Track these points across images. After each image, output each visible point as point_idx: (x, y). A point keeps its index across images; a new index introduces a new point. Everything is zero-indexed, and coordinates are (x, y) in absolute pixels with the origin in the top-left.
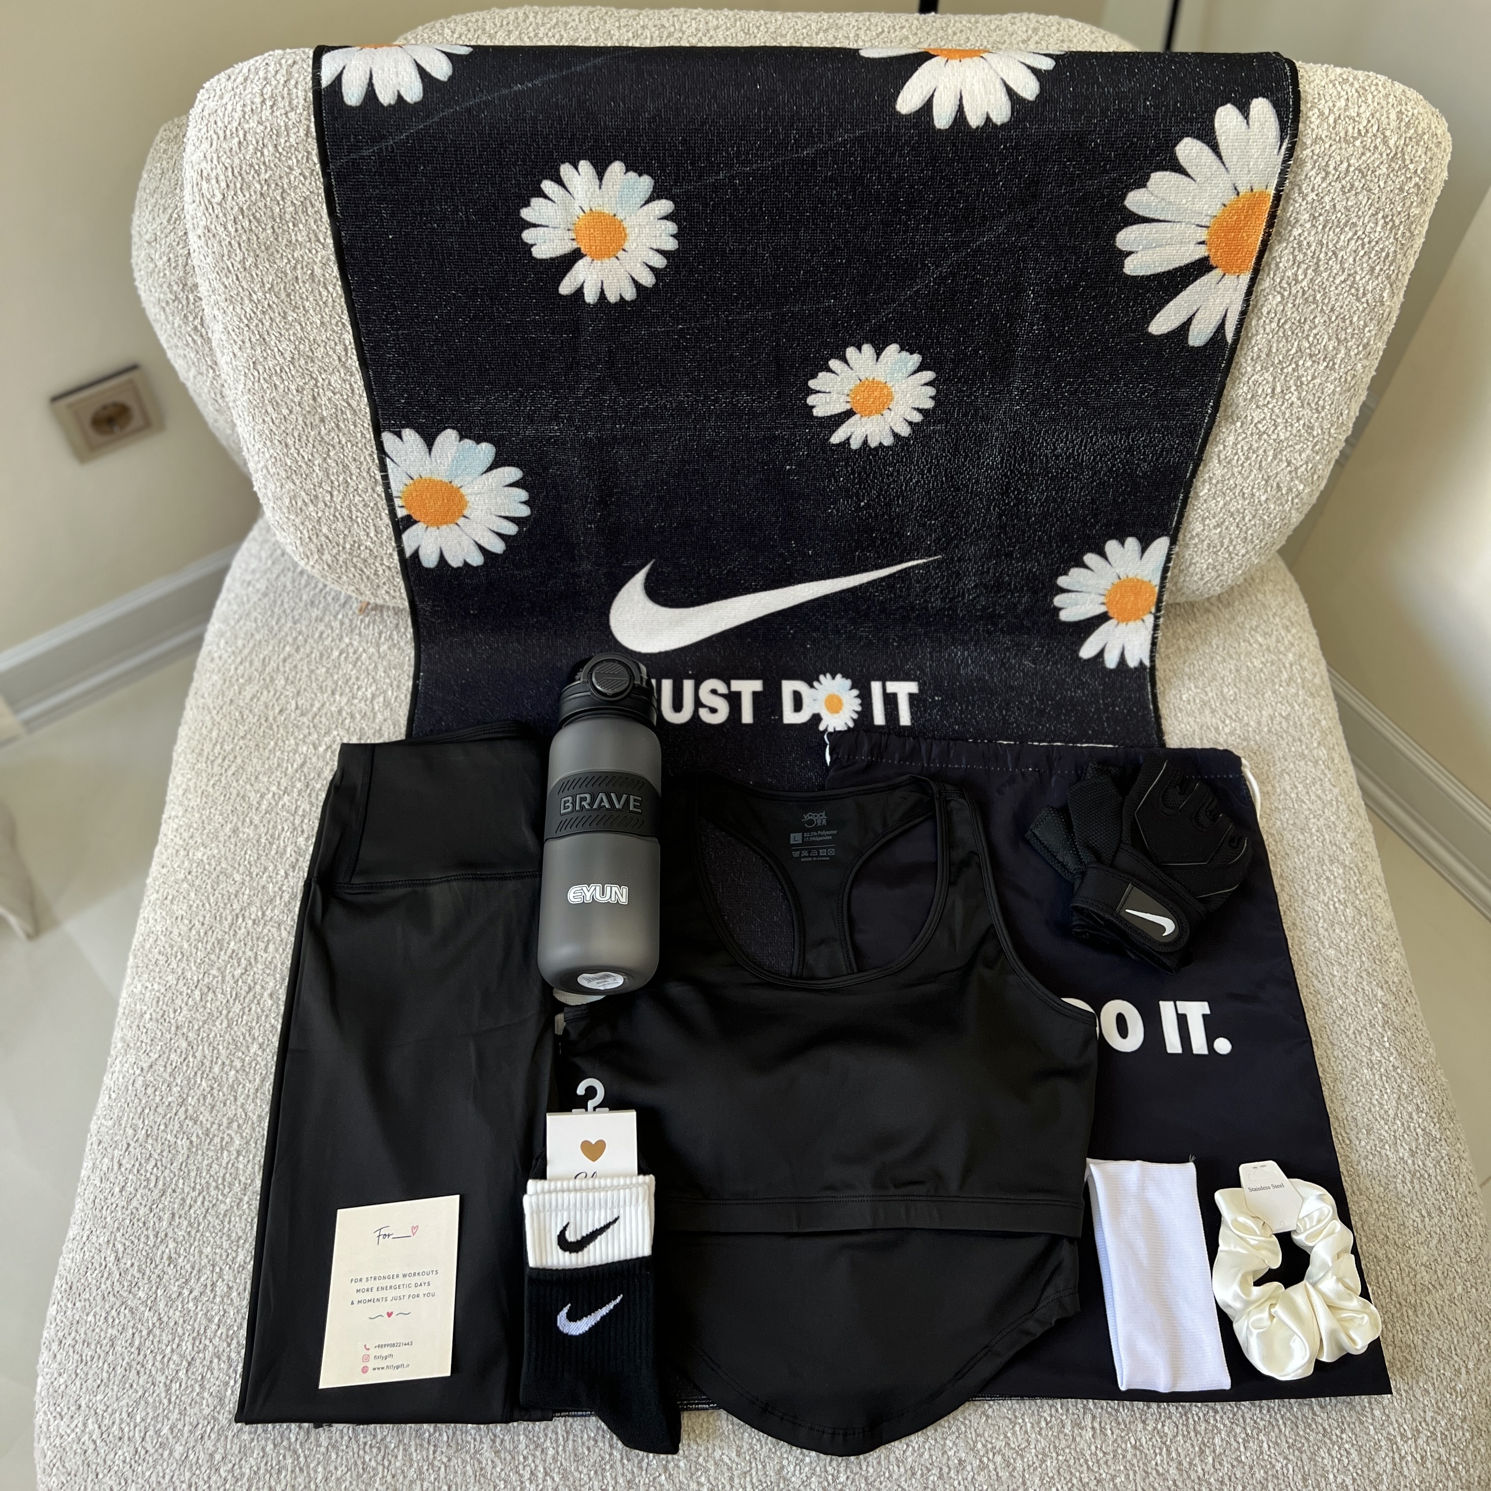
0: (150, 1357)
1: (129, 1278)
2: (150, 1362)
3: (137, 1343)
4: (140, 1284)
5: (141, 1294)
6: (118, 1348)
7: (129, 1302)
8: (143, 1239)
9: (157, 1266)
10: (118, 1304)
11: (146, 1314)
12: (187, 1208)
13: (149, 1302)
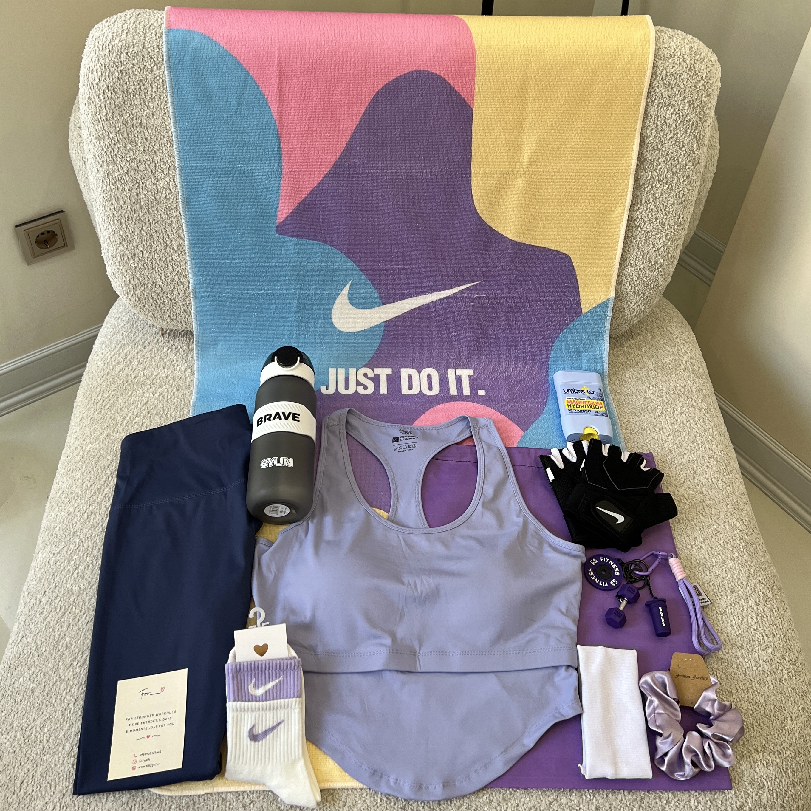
0: (54, 698)
1: (44, 657)
2: (54, 700)
3: (47, 690)
4: (50, 660)
5: (50, 665)
6: (36, 694)
7: (43, 670)
8: (52, 637)
9: (59, 650)
10: (37, 671)
11: (52, 675)
12: (77, 620)
13: (54, 669)
